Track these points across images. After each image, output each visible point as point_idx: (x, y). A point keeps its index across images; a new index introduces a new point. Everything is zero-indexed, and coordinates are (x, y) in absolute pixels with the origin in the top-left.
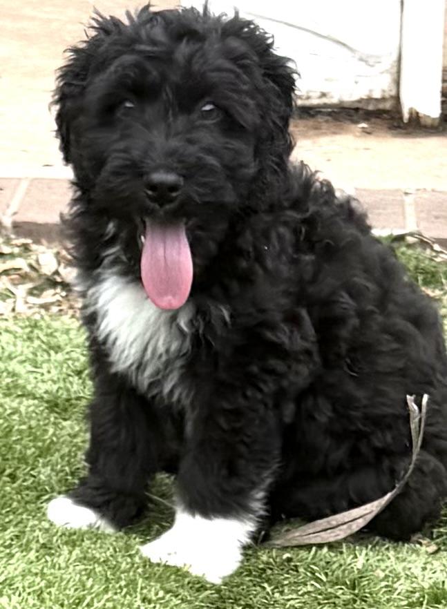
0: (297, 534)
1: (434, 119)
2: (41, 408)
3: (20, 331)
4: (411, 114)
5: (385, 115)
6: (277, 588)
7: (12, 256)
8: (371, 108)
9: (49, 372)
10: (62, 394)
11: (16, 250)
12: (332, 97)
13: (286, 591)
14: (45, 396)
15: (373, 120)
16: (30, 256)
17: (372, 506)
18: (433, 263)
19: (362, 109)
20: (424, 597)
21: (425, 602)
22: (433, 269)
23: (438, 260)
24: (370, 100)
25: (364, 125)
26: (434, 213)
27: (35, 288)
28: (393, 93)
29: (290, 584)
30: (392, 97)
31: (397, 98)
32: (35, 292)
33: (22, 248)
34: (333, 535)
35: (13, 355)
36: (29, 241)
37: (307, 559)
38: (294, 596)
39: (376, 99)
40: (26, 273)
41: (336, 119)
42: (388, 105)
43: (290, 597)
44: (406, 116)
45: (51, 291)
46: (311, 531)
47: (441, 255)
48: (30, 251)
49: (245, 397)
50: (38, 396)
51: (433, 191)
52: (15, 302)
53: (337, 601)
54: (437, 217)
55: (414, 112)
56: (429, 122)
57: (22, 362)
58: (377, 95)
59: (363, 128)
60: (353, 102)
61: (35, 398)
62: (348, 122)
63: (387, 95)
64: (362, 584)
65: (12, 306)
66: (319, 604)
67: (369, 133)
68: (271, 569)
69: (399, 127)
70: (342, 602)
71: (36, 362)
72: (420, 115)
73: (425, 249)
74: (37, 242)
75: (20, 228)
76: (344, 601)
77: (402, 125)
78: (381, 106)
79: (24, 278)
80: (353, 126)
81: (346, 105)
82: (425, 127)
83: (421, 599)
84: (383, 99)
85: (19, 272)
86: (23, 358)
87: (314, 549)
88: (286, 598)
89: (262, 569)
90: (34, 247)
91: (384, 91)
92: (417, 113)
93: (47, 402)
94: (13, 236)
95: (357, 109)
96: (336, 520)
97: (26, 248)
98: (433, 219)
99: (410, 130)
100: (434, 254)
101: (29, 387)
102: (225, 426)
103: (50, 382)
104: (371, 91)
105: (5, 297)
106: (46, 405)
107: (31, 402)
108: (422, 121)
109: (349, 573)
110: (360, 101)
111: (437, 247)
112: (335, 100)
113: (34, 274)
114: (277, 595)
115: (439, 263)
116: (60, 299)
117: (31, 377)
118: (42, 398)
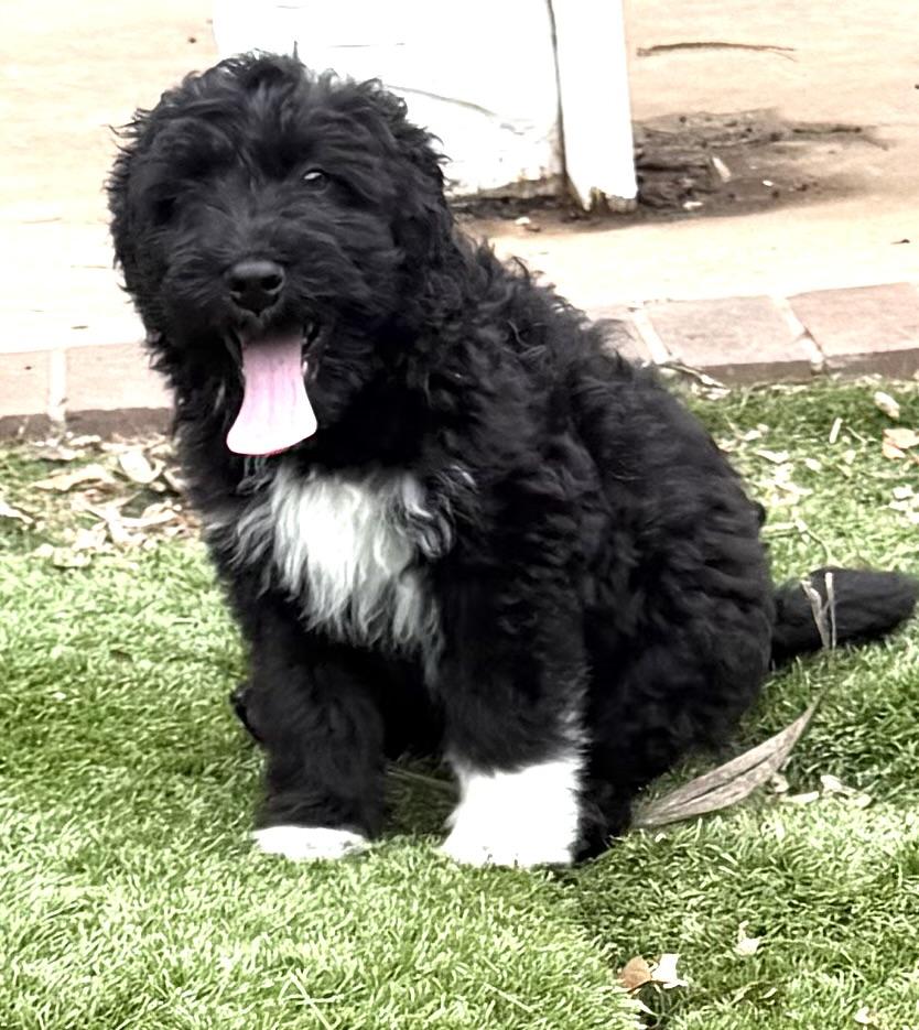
0: (672, 803)
1: (629, 200)
2: (213, 673)
3: (136, 568)
4: (594, 196)
5: (548, 204)
6: (665, 883)
7: (78, 462)
8: (526, 195)
9: (205, 621)
10: (235, 649)
11: (81, 454)
12: (466, 186)
13: (679, 887)
14: (212, 655)
15: (534, 212)
16: (106, 459)
17: (778, 741)
18: (709, 403)
19: (513, 198)
20: (896, 867)
21: (900, 874)
22: (712, 411)
23: (713, 397)
24: (523, 183)
25: (524, 220)
26: (685, 332)
27: (129, 504)
28: (557, 169)
29: (683, 877)
30: (555, 176)
31: (564, 177)
32: (130, 510)
33: (90, 449)
34: (727, 794)
35: (143, 604)
36: (96, 438)
37: (694, 836)
38: (694, 892)
39: (534, 182)
40: (108, 485)
41: (479, 217)
42: (550, 189)
43: (688, 894)
44: (587, 201)
45: (157, 507)
46: (694, 794)
47: (714, 390)
48: (102, 451)
49: (530, 581)
50: (199, 657)
51: (669, 300)
52: (106, 527)
53: (766, 890)
54: (692, 337)
55: (598, 194)
56: (622, 205)
57: (161, 611)
58: (534, 175)
59: (524, 225)
60: (499, 189)
61: (197, 661)
62: (498, 219)
63: (548, 174)
64: (795, 861)
65: (104, 534)
66: (739, 897)
67: (537, 231)
68: (643, 858)
69: (577, 218)
70: (774, 892)
71: (182, 609)
72: (608, 196)
73: (690, 384)
74: (108, 439)
75: (76, 421)
76: (775, 888)
77: (581, 214)
78: (541, 191)
79: (107, 492)
80: (509, 224)
81: (489, 195)
82: (618, 213)
83: (893, 870)
84: (543, 180)
85: (99, 484)
86: (159, 605)
87: (700, 821)
88: (683, 896)
89: (631, 860)
90: (105, 446)
91: (542, 168)
92: (603, 195)
93: (218, 663)
94: (70, 435)
95: (505, 200)
96: (728, 771)
97: (96, 448)
98: (687, 340)
99: (596, 219)
100: (705, 389)
101: (184, 646)
102: (512, 630)
103: (212, 635)
104: (523, 170)
105: (88, 523)
106: (215, 668)
107: (194, 666)
108: (611, 205)
109: (772, 848)
110: (509, 187)
111: (706, 379)
112: (472, 190)
113: (122, 485)
114: (668, 893)
115: (717, 401)
116: (174, 515)
117: (181, 630)
118: (208, 659)
